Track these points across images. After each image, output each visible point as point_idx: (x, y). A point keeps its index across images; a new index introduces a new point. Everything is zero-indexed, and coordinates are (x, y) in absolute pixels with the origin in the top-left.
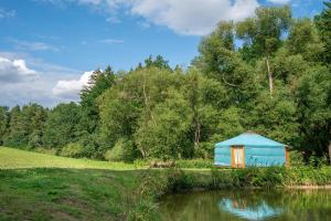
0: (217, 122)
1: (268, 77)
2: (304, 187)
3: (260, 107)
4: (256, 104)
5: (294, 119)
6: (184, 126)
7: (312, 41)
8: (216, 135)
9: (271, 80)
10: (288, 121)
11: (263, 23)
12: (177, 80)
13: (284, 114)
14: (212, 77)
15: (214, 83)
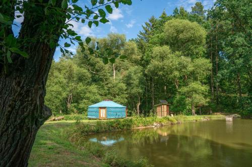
0: (85, 93)
1: (113, 70)
2: (139, 128)
3: (109, 85)
4: (107, 84)
5: (125, 92)
6: (64, 95)
7: (135, 54)
8: (84, 100)
9: (114, 71)
10: (123, 93)
11: (112, 41)
12: (59, 67)
13: (121, 90)
14: (83, 67)
15: (84, 71)
